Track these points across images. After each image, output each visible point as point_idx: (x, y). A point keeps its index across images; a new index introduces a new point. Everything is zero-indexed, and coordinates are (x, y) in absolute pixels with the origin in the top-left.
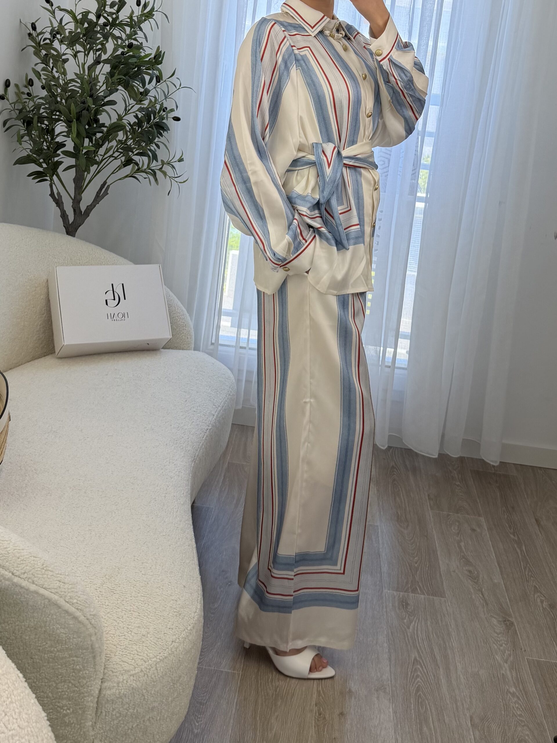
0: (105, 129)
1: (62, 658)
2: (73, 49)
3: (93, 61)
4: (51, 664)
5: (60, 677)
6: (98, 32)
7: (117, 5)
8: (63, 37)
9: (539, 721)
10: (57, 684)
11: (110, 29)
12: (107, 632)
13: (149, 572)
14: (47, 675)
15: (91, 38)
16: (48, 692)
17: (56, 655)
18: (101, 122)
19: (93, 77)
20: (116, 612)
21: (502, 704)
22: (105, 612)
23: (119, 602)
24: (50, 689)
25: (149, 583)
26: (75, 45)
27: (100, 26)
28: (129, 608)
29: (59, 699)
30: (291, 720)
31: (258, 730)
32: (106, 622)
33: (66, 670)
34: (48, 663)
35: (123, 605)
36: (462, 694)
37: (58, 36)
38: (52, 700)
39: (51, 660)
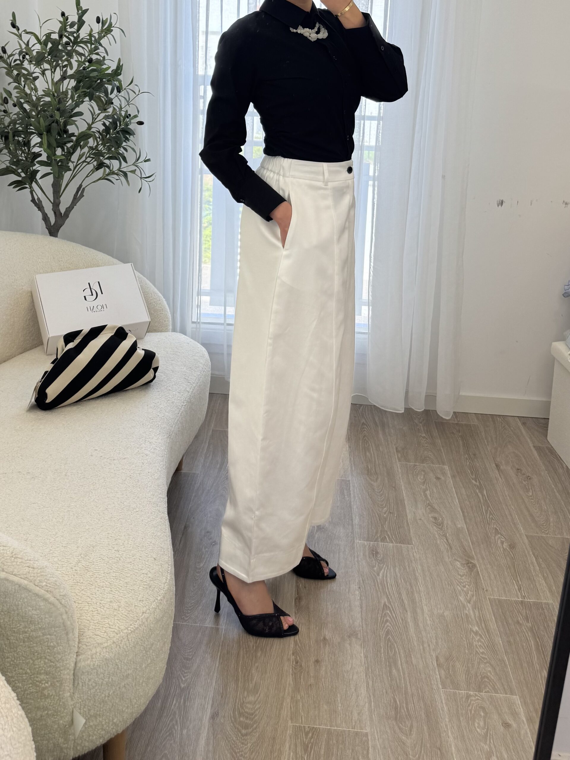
0: (74, 138)
1: (36, 637)
2: (41, 68)
3: (60, 77)
4: (27, 644)
5: (36, 654)
6: (61, 50)
7: (76, 25)
8: (32, 57)
9: (500, 658)
10: (34, 661)
11: (73, 47)
12: (81, 608)
13: (121, 548)
14: (23, 653)
15: (55, 57)
16: (26, 669)
17: (31, 635)
18: (70, 132)
19: (61, 91)
20: (90, 588)
21: (465, 643)
22: (79, 590)
23: (92, 579)
24: (27, 666)
25: (121, 558)
26: (43, 64)
27: (62, 45)
28: (101, 584)
29: (37, 674)
30: (270, 669)
31: (240, 681)
32: (80, 599)
33: (42, 647)
34: (24, 642)
35: (96, 582)
36: (429, 636)
37: (27, 57)
38: (31, 676)
39: (26, 639)
